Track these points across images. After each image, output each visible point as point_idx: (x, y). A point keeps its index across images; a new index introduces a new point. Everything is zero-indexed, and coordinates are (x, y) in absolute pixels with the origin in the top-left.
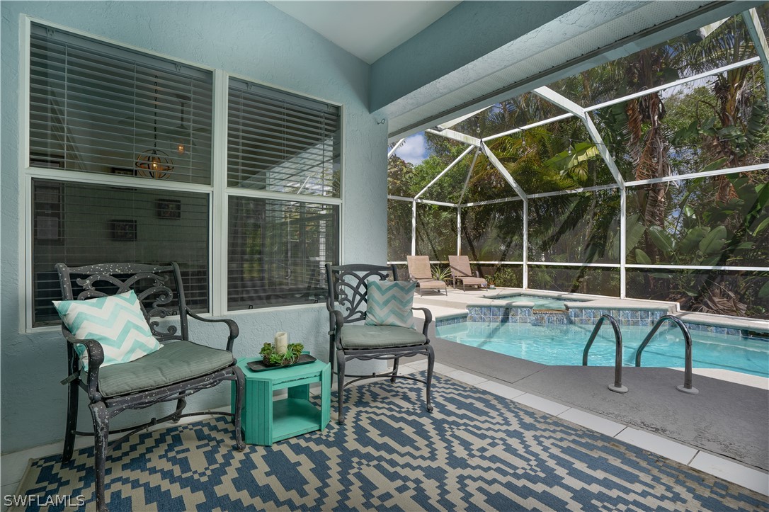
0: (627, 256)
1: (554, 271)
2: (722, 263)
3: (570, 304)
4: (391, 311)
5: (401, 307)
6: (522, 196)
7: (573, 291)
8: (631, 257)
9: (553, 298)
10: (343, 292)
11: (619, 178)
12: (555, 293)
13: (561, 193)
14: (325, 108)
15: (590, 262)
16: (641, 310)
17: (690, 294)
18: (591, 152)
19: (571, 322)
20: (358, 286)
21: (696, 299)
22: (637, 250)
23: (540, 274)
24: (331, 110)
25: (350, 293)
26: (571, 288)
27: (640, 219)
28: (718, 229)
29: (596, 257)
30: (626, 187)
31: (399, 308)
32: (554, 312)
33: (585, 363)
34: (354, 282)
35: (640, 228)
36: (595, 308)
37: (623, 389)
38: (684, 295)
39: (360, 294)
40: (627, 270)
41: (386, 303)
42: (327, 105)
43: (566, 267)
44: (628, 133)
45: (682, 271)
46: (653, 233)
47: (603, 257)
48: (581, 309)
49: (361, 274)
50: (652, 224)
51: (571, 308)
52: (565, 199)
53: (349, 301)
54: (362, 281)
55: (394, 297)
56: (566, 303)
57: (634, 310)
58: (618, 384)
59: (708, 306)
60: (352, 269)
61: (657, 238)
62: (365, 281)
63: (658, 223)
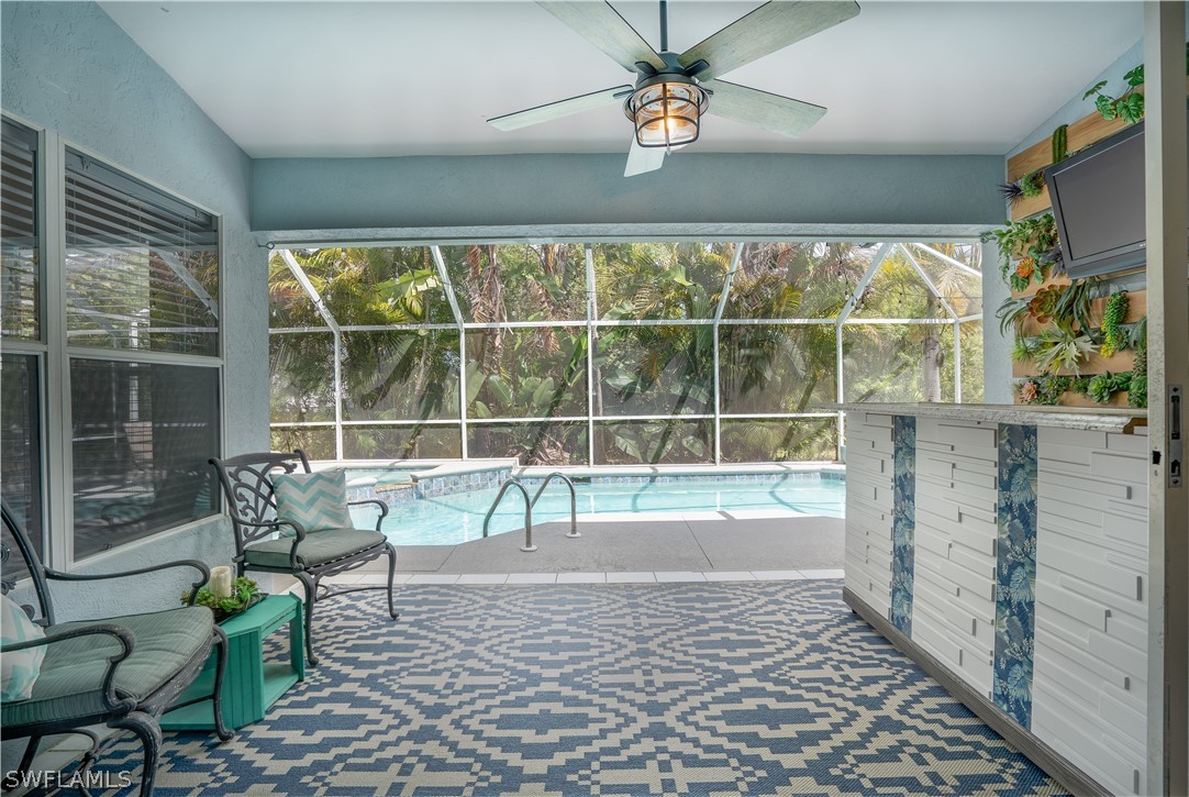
0: (468, 410)
1: (380, 433)
2: (550, 415)
3: (419, 474)
4: (321, 511)
5: (335, 504)
6: (332, 326)
7: (405, 457)
8: (472, 412)
9: (384, 468)
10: (242, 498)
11: (459, 316)
12: (386, 462)
13: (388, 328)
14: (191, 215)
15: (425, 419)
16: (489, 470)
17: (527, 448)
18: (431, 283)
19: (421, 497)
20: (259, 486)
21: (531, 452)
22: (478, 403)
23: (360, 437)
24: (201, 219)
25: (250, 496)
26: (399, 454)
27: (480, 367)
28: (547, 380)
29: (432, 413)
30: (466, 329)
31: (333, 507)
32: (403, 487)
33: (485, 535)
34: (252, 480)
35: (480, 378)
36: (446, 475)
37: (534, 547)
38: (520, 449)
39: (263, 497)
40: (469, 425)
41: (311, 502)
42: (195, 209)
43: (394, 426)
44: (468, 266)
45: (518, 424)
46: (493, 382)
47: (440, 412)
48: (431, 478)
49: (259, 467)
50: (491, 373)
51: (421, 478)
52: (392, 338)
53: (251, 508)
54: (261, 477)
55: (322, 493)
56: (414, 473)
57: (484, 472)
58: (529, 544)
59: (542, 459)
60: (244, 462)
61: (497, 389)
62: (267, 476)
63: (496, 371)
